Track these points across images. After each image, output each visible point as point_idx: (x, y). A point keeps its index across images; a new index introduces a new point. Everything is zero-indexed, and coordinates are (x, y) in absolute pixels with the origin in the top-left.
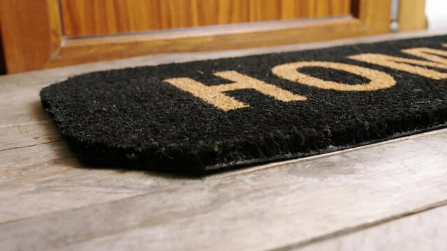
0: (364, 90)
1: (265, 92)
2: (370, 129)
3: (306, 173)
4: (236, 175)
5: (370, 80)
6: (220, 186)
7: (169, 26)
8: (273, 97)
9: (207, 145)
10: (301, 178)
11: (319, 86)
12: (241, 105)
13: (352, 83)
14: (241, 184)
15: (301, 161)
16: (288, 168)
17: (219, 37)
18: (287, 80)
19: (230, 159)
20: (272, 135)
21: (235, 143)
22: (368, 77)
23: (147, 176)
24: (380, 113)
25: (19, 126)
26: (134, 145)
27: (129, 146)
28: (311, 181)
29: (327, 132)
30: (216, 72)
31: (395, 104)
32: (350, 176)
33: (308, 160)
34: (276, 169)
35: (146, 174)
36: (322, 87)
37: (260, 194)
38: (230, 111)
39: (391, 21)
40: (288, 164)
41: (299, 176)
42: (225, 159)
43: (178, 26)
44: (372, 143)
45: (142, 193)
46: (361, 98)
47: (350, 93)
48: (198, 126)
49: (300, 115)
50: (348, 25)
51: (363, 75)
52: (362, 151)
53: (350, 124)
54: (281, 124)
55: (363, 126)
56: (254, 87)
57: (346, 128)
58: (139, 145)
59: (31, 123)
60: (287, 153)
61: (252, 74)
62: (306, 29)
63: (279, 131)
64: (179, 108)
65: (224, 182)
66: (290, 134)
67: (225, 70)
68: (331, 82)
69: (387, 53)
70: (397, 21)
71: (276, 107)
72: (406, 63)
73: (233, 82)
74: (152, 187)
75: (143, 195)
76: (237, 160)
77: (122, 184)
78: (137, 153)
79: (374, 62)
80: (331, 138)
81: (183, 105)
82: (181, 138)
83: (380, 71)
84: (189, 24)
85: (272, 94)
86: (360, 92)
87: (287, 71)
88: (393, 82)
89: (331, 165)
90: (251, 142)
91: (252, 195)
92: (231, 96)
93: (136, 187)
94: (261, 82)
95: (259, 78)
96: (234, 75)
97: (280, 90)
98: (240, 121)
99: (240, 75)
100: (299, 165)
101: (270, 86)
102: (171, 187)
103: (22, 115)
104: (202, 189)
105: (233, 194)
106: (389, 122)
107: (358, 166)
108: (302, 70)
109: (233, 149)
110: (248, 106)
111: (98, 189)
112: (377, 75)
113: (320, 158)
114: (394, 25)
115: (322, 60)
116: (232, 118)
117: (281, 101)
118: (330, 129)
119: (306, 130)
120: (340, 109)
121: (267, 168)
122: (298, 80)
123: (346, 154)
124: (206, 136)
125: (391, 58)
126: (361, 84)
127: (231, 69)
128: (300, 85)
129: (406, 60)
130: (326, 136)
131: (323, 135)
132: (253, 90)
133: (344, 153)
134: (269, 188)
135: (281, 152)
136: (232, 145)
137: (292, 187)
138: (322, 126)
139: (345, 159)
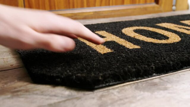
0: (166, 43)
1: (120, 43)
2: (173, 66)
3: (144, 89)
4: (110, 89)
5: (169, 38)
6: (102, 96)
7: (73, 7)
8: (124, 46)
9: (96, 76)
10: (142, 93)
11: (145, 41)
12: (109, 51)
13: (160, 39)
14: (113, 95)
15: (141, 82)
16: (135, 86)
17: (96, 12)
18: (129, 37)
19: (107, 82)
20: (126, 69)
21: (109, 74)
22: (167, 36)
23: (66, 89)
24: (177, 57)
25: (4, 58)
26: (59, 74)
27: (57, 75)
28: (147, 94)
29: (153, 67)
30: (96, 31)
31: (183, 51)
32: (166, 91)
33: (143, 81)
34: (129, 86)
35: (65, 88)
36: (147, 41)
37: (122, 102)
38: (105, 54)
39: (173, 6)
40: (134, 83)
41: (140, 91)
42: (105, 83)
43: (77, 7)
44: (173, 72)
45: (64, 99)
46: (166, 48)
47: (160, 44)
48: (90, 62)
49: (139, 57)
50: (154, 7)
51: (165, 35)
52: (169, 77)
53: (163, 63)
54: (130, 62)
55: (169, 64)
56: (114, 40)
57: (162, 65)
58: (62, 74)
59: (10, 57)
60: (134, 78)
61: (113, 33)
62: (135, 9)
63: (130, 67)
64: (80, 51)
65: (104, 94)
66: (135, 68)
67: (100, 31)
68: (150, 38)
69: (174, 23)
70: (175, 5)
71: (126, 52)
72: (184, 28)
73: (105, 37)
74: (69, 96)
75: (65, 101)
76: (110, 82)
77: (53, 93)
78: (61, 78)
79: (169, 27)
80: (154, 70)
81: (82, 50)
82: (82, 70)
83: (172, 32)
84: (82, 6)
85: (124, 44)
86: (165, 44)
87: (129, 31)
88: (180, 39)
89: (155, 84)
90: (117, 74)
91: (119, 102)
92: (104, 45)
93: (61, 95)
94: (118, 38)
95: (116, 35)
96: (105, 33)
97: (127, 42)
98: (110, 60)
99: (107, 33)
100: (140, 84)
101: (122, 40)
102: (78, 96)
103: (5, 52)
104: (93, 98)
105: (109, 102)
106: (182, 62)
107: (169, 85)
108: (136, 31)
109: (108, 77)
110: (113, 51)
111: (42, 97)
112: (171, 34)
113: (149, 80)
114: (174, 8)
115: (145, 26)
116: (106, 58)
117: (128, 48)
118: (154, 66)
119: (143, 66)
120: (157, 54)
121: (124, 86)
122: (135, 37)
123: (162, 78)
124: (94, 70)
125: (176, 25)
126: (165, 40)
127: (103, 30)
128: (136, 39)
129: (183, 27)
130: (152, 69)
131: (151, 69)
132: (114, 42)
133: (160, 77)
134: (126, 98)
135: (131, 78)
136: (108, 75)
137: (138, 98)
138: (150, 64)
139: (161, 81)
